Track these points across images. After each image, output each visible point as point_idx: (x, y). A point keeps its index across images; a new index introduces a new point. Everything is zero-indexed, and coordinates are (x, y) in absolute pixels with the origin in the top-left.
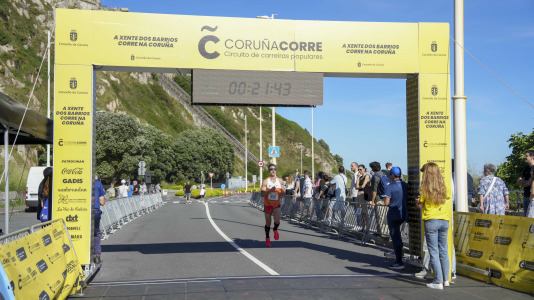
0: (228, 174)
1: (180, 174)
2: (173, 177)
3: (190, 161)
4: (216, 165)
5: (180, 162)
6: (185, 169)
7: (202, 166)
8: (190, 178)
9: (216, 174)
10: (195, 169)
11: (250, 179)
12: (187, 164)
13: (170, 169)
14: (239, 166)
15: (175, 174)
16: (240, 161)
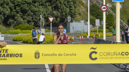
0: (69, 18)
1: (19, 17)
2: (11, 21)
3: (30, 4)
4: (56, 8)
5: (18, 5)
6: (24, 12)
7: (41, 9)
8: (29, 22)
9: (56, 17)
10: (34, 12)
11: (93, 23)
12: (26, 7)
13: (8, 12)
14: (82, 9)
15: (13, 17)
16: (83, 4)
